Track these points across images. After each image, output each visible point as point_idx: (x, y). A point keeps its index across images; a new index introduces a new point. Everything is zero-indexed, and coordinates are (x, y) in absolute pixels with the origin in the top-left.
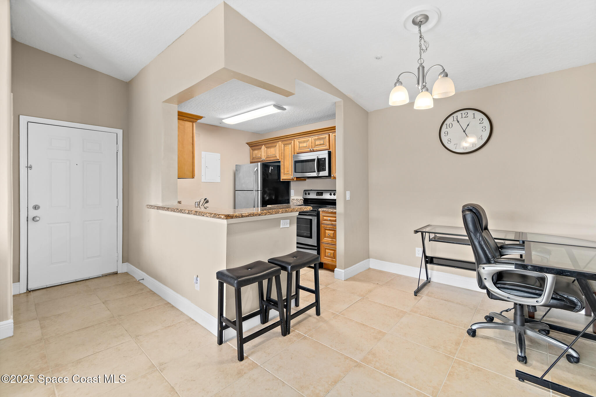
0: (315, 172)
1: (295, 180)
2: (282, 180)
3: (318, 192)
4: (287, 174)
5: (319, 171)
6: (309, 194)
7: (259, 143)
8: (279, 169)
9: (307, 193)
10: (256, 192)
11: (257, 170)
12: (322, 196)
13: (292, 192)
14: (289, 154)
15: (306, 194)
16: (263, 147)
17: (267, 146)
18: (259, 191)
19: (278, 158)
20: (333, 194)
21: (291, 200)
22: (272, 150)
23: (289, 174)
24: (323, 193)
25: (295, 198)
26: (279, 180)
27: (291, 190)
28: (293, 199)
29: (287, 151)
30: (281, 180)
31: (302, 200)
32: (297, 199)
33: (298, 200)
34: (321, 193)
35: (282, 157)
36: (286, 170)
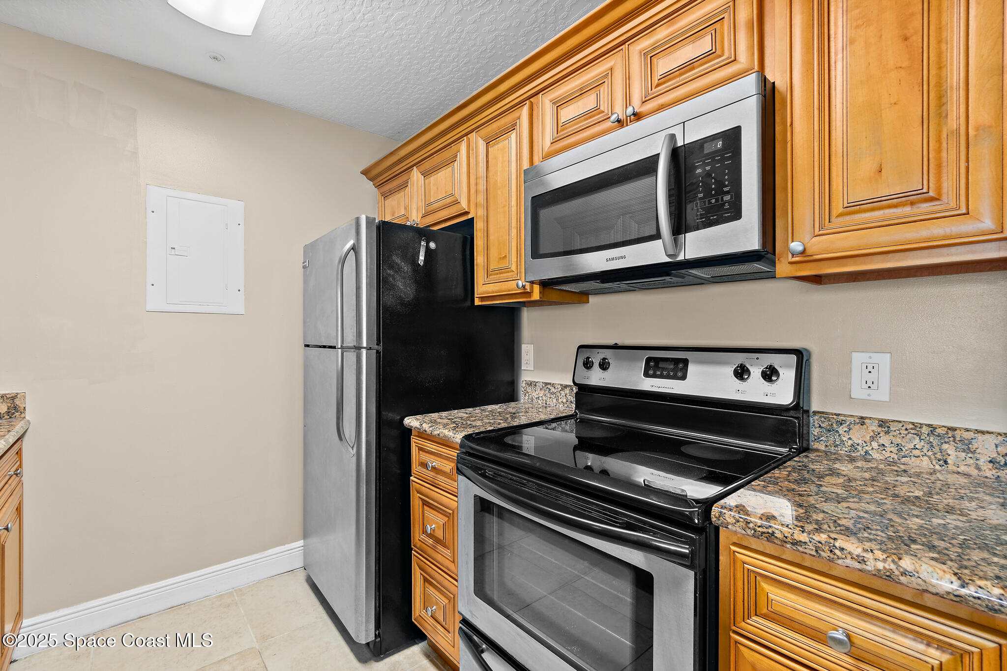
0: (657, 236)
1: (536, 296)
2: (482, 299)
3: (657, 360)
4: (501, 271)
5: (679, 227)
6: (604, 365)
7: (400, 161)
8: (468, 252)
9: (596, 360)
10: (351, 357)
11: (355, 249)
12: (684, 378)
13: (527, 353)
14: (510, 174)
15: (588, 365)
16: (416, 174)
17: (427, 165)
18: (364, 352)
19: (464, 205)
20: (756, 372)
21: (522, 385)
22: (442, 176)
23: (507, 270)
24: (686, 362)
25: (541, 378)
26: (468, 303)
27: (523, 346)
28: (530, 384)
29: (500, 165)
30: (477, 302)
31: (567, 391)
32: (546, 384)
33: (553, 390)
34: (676, 361)
35: (481, 198)
36: (494, 254)
